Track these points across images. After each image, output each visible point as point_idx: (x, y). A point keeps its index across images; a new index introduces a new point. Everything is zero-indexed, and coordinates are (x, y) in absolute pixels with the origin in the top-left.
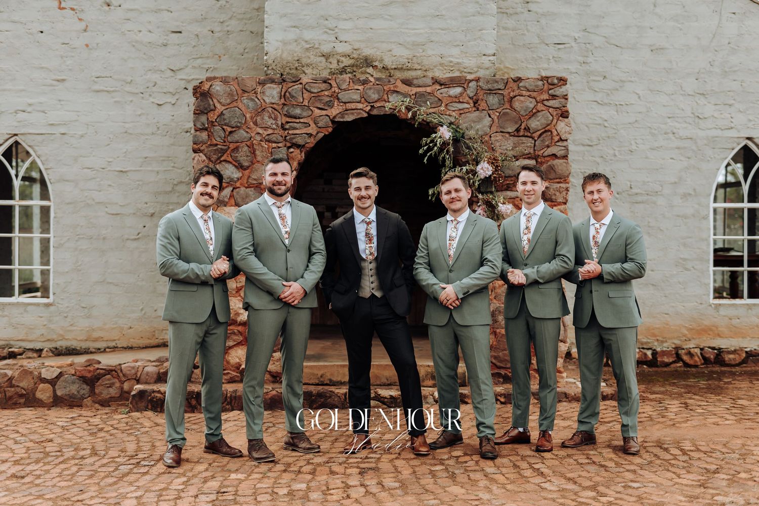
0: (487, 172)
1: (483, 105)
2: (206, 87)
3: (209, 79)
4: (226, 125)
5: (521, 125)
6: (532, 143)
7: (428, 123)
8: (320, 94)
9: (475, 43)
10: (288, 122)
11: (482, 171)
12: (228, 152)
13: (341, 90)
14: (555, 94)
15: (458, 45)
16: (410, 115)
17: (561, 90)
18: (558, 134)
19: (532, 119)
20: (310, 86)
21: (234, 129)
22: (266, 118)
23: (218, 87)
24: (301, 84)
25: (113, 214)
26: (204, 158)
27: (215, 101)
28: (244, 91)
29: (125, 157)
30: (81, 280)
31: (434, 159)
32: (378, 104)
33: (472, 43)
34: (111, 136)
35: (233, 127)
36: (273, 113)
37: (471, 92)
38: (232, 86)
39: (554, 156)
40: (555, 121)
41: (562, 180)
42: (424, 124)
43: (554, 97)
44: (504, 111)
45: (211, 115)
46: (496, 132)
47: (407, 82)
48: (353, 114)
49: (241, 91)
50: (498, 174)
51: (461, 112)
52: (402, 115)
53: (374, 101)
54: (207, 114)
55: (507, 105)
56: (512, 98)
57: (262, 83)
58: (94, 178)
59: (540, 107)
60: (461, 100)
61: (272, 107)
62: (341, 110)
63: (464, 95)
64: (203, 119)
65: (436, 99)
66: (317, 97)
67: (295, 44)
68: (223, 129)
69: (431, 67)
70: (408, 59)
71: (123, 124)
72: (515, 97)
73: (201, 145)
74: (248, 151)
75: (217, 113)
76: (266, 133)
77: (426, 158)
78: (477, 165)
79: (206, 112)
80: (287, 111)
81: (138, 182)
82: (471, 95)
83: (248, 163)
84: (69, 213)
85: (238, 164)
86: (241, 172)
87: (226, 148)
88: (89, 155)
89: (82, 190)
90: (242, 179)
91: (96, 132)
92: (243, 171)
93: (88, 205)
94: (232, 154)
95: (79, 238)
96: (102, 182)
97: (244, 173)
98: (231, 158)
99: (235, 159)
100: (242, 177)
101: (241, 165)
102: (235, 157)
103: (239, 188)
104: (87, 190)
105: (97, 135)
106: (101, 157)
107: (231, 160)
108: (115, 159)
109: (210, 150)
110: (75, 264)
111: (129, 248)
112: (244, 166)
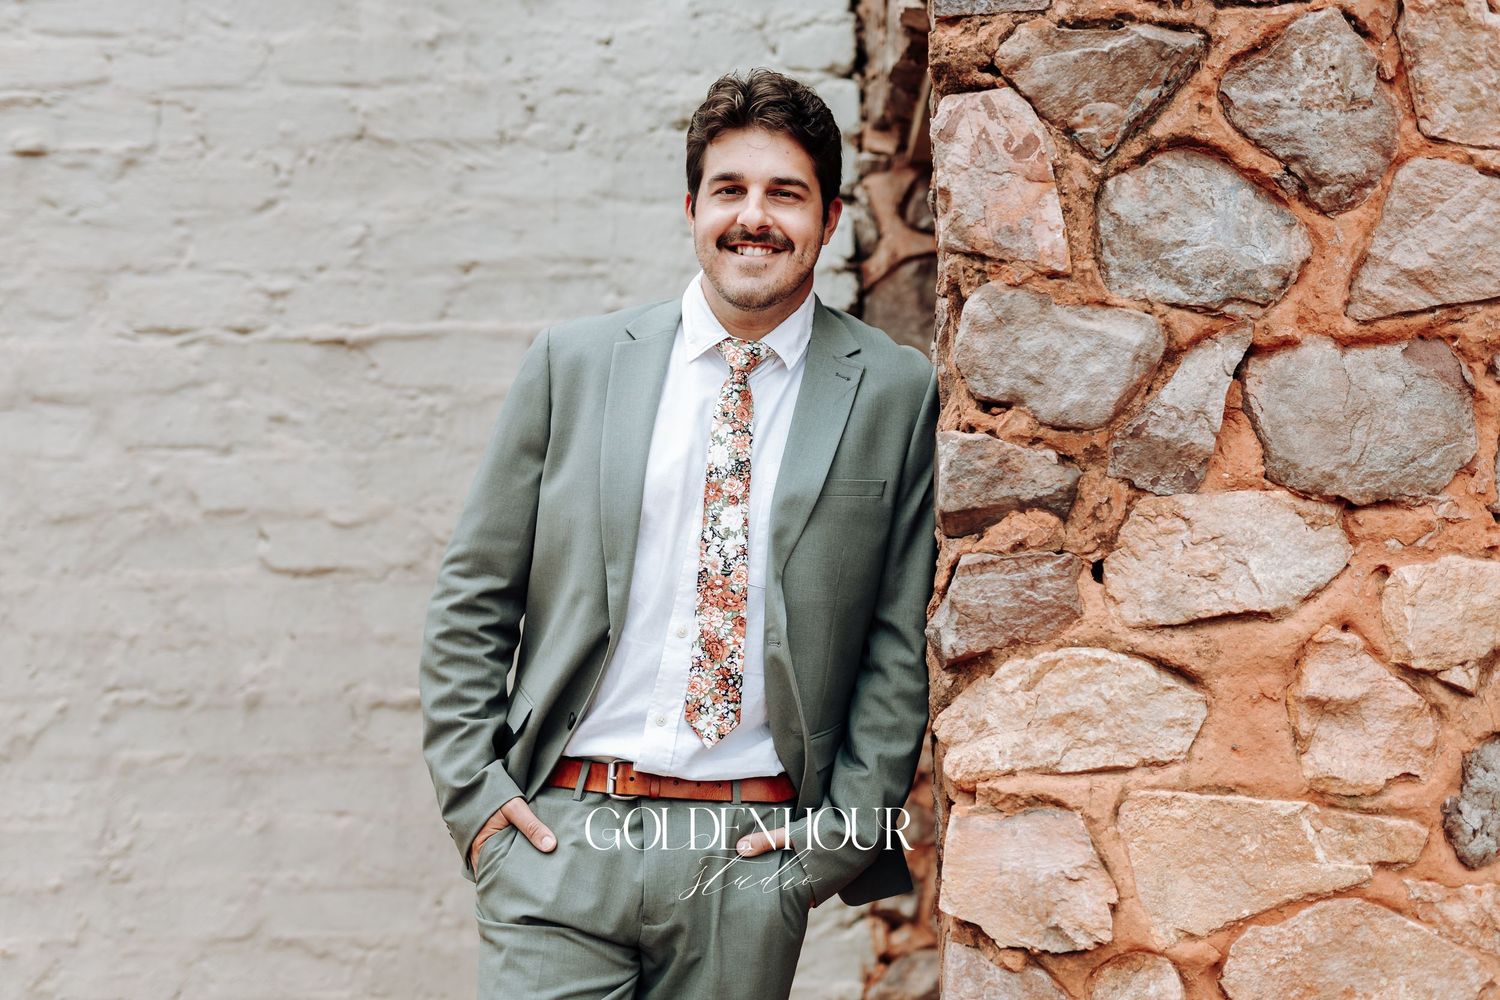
12: (1205, 77)
25: (297, 574)
26: (1030, 122)
29: (356, 264)
30: (131, 931)
34: (284, 158)
58: (196, 384)
71: (345, 93)
73: (999, 25)
74: (1357, 70)
81: (427, 400)
83: (1355, 159)
84: (65, 571)
85: (1276, 162)
86: (1304, 229)
87: (1190, 40)
88: (168, 260)
89: (130, 449)
90: (1313, 275)
91: (202, 139)
92: (1318, 214)
93: (166, 527)
94: (1233, 92)
95: (116, 702)
96: (237, 404)
97: (1329, 228)
98: (1228, 121)
99: (1260, 130)
100: (1308, 261)
101: (1301, 174)
102: (1258, 114)
103: (1290, 349)
104: (156, 446)
105: (210, 156)
106: (230, 272)
107: (1228, 135)
108: (303, 278)
109: (1070, 61)
110: (100, 843)
111: (386, 751)
112: (1326, 175)
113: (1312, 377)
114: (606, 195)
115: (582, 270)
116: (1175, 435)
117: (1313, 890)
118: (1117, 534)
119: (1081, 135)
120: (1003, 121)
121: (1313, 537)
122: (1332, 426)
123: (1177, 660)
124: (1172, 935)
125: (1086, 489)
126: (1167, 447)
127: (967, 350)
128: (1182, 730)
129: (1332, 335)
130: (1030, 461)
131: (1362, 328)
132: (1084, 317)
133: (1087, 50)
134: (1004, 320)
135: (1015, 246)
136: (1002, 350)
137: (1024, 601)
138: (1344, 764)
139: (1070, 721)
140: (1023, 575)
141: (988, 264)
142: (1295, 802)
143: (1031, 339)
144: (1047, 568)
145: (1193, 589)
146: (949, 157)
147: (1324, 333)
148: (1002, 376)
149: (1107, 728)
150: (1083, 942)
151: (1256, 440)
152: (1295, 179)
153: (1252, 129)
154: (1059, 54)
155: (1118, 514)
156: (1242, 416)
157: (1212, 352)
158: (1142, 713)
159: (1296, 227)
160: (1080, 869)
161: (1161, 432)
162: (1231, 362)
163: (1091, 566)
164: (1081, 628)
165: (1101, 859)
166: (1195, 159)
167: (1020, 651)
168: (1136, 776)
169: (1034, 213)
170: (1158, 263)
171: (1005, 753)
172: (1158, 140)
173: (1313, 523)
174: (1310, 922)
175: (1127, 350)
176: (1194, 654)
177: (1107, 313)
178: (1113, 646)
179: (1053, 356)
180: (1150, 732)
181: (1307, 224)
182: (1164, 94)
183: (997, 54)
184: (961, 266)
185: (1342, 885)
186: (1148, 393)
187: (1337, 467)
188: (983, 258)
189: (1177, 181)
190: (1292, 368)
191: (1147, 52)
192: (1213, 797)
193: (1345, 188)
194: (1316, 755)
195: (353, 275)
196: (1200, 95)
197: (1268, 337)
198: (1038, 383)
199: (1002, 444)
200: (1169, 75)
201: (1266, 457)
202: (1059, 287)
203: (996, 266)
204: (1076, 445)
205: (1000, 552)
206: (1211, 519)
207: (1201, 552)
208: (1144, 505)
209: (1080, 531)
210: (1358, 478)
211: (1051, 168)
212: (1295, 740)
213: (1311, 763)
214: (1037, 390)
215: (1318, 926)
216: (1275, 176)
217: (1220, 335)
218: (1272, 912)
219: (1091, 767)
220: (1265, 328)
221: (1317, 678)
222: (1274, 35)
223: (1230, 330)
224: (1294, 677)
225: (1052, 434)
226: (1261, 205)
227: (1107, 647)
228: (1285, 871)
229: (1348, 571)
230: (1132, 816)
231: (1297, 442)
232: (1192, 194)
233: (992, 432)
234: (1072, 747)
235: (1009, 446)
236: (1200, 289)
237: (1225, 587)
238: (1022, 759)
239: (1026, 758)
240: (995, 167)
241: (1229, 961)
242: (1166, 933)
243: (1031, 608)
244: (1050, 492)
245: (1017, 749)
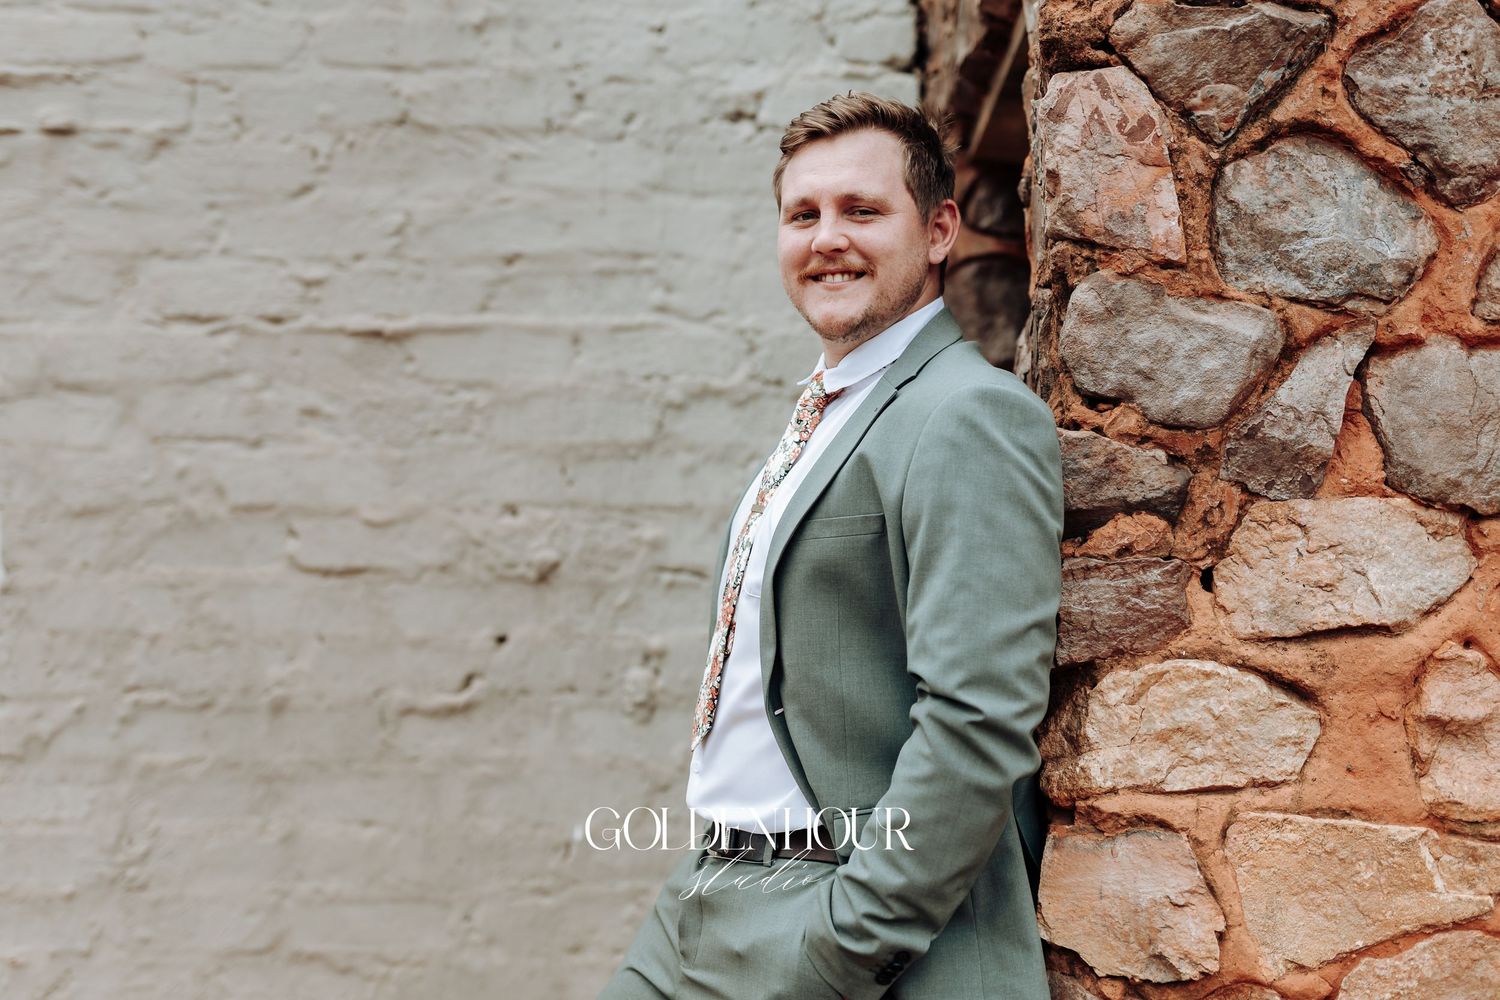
12: (1330, 60)
25: (327, 573)
26: (1143, 102)
29: (395, 253)
30: (146, 941)
34: (322, 142)
58: (226, 374)
71: (388, 76)
74: (1490, 56)
81: (466, 396)
83: (1486, 150)
84: (85, 565)
85: (1403, 151)
86: (1430, 222)
87: (1316, 20)
88: (199, 245)
89: (155, 440)
90: (1439, 272)
91: (239, 120)
92: (1446, 207)
93: (192, 522)
94: (1359, 76)
95: (137, 704)
96: (268, 396)
97: (1457, 223)
98: (1353, 107)
99: (1387, 117)
100: (1433, 257)
101: (1429, 164)
102: (1385, 100)
103: (1414, 349)
104: (184, 438)
105: (247, 139)
106: (263, 259)
107: (1353, 121)
108: (340, 266)
109: (1190, 39)
110: (115, 849)
111: (415, 759)
112: (1455, 166)
113: (1437, 379)
114: (654, 188)
115: (628, 264)
116: (1292, 437)
117: (1430, 921)
118: (1229, 540)
119: (1199, 117)
120: (1117, 101)
121: (1436, 547)
122: (1458, 431)
123: (1291, 674)
124: (1281, 966)
125: (1197, 491)
126: (1284, 449)
127: (1074, 342)
128: (1294, 749)
129: (1458, 335)
130: (1139, 461)
131: (1489, 328)
132: (1198, 310)
133: (1207, 28)
134: (1114, 311)
135: (1127, 233)
136: (1111, 343)
137: (1129, 609)
138: (1466, 788)
139: (1177, 737)
140: (1129, 582)
141: (1097, 251)
142: (1413, 828)
143: (1142, 332)
144: (1154, 575)
145: (1309, 600)
146: (1059, 138)
147: (1450, 332)
148: (1110, 370)
149: (1216, 746)
150: (1188, 972)
151: (1375, 444)
152: (1422, 170)
153: (1378, 116)
154: (1177, 32)
155: (1230, 519)
156: (1361, 419)
157: (1332, 350)
158: (1253, 730)
159: (1423, 220)
160: (1186, 895)
161: (1277, 433)
162: (1351, 361)
163: (1200, 574)
164: (1189, 639)
165: (1208, 884)
166: (1317, 146)
167: (1124, 662)
168: (1247, 796)
169: (1148, 198)
170: (1277, 254)
171: (1106, 770)
172: (1280, 125)
173: (1436, 533)
174: (1427, 955)
175: (1244, 346)
176: (1309, 668)
177: (1222, 306)
178: (1223, 659)
179: (1165, 350)
180: (1261, 750)
181: (1433, 217)
182: (1287, 77)
183: (1112, 31)
184: (1068, 254)
185: (1461, 916)
186: (1263, 393)
187: (1463, 474)
188: (1093, 245)
189: (1299, 169)
190: (1415, 369)
191: (1270, 31)
192: (1327, 821)
193: (1476, 181)
194: (1437, 778)
195: (391, 265)
196: (1324, 79)
197: (1391, 335)
198: (1148, 378)
199: (1109, 443)
200: (1293, 56)
201: (1387, 461)
202: (1173, 278)
203: (1106, 254)
204: (1188, 446)
205: (1104, 556)
206: (1328, 526)
207: (1318, 561)
208: (1258, 510)
209: (1190, 536)
210: (1485, 487)
211: (1167, 152)
212: (1414, 763)
213: (1431, 786)
214: (1147, 386)
215: (1436, 959)
216: (1402, 165)
217: (1341, 333)
218: (1387, 944)
219: (1197, 786)
220: (1388, 326)
221: (1439, 697)
222: (1404, 17)
223: (1351, 327)
224: (1413, 695)
225: (1162, 433)
226: (1386, 196)
227: (1216, 659)
228: (1401, 901)
229: (1471, 584)
230: (1240, 839)
231: (1419, 447)
232: (1314, 182)
233: (1098, 430)
234: (1178, 764)
235: (1116, 444)
236: (1321, 283)
237: (1342, 598)
238: (1124, 776)
239: (1129, 775)
240: (1107, 150)
241: (1341, 995)
242: (1275, 964)
243: (1135, 617)
244: (1160, 494)
245: (1120, 765)
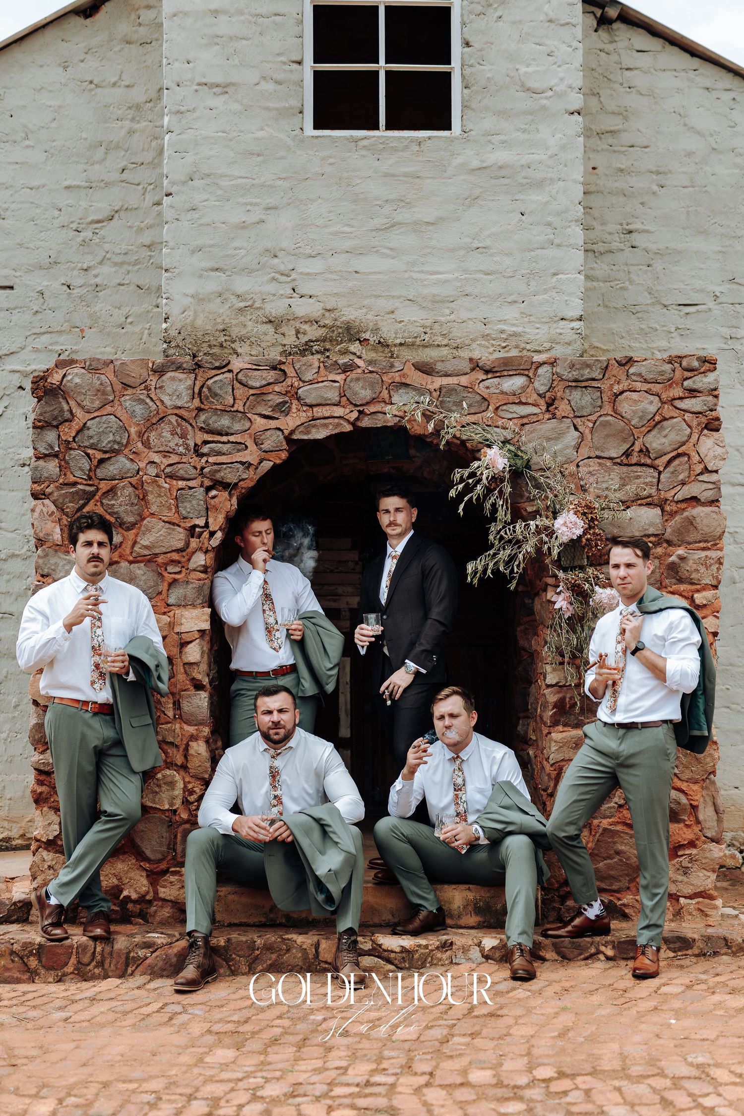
0: (574, 530)
1: (563, 408)
2: (55, 379)
3: (60, 364)
4: (93, 447)
5: (633, 444)
6: (654, 477)
7: (463, 442)
8: (264, 390)
9: (545, 296)
10: (206, 442)
11: (564, 529)
12: (97, 497)
13: (304, 382)
14: (695, 387)
15: (515, 302)
16: (431, 427)
17: (706, 380)
18: (701, 461)
19: (653, 433)
20: (246, 376)
21: (107, 456)
22: (167, 435)
23: (75, 377)
24: (230, 371)
26: (53, 508)
27: (72, 403)
28: (126, 386)
31: (475, 508)
32: (372, 408)
33: (540, 297)
35: (105, 452)
36: (179, 425)
37: (541, 385)
38: (103, 377)
39: (694, 500)
40: (695, 437)
41: (709, 545)
42: (456, 444)
43: (693, 393)
44: (602, 419)
45: (64, 428)
46: (589, 458)
47: (426, 369)
48: (325, 426)
49: (121, 386)
50: (594, 533)
51: (525, 422)
52: (416, 427)
53: (364, 402)
54: (57, 427)
55: (608, 409)
56: (617, 395)
57: (160, 371)
59: (668, 411)
60: (524, 400)
61: (176, 415)
62: (303, 420)
63: (529, 390)
64: (51, 436)
65: (478, 398)
66: (260, 394)
67: (219, 300)
68: (88, 455)
69: (467, 342)
70: (424, 327)
72: (622, 393)
73: (46, 484)
74: (133, 495)
75: (76, 425)
76: (166, 462)
77: (462, 506)
78: (555, 518)
79: (55, 423)
80: (204, 422)
82: (542, 389)
83: (133, 518)
86: (121, 534)
87: (92, 489)
90: (124, 546)
92: (124, 531)
94: (104, 501)
97: (126, 534)
98: (103, 508)
100: (121, 542)
101: (119, 521)
102: (109, 506)
103: (117, 564)
109: (63, 493)
112: (125, 522)
113: (122, 571)
119: (65, 511)
120: (46, 507)
127: (37, 562)
131: (134, 559)
133: (67, 491)
134: (46, 555)
135: (48, 538)
136: (45, 563)
141: (42, 542)
143: (52, 560)
146: (33, 516)
147: (125, 560)
148: (45, 569)
153: (108, 510)
154: (60, 492)
169: (53, 530)
179: (57, 564)
182: (86, 502)
183: (45, 491)
184: (37, 542)
188: (41, 540)
190: (117, 568)
193: (130, 525)
196: (95, 502)
198: (54, 571)
200: (87, 497)
202: (59, 548)
203: (45, 542)
211: (58, 519)
222: (114, 487)
240: (44, 519)
